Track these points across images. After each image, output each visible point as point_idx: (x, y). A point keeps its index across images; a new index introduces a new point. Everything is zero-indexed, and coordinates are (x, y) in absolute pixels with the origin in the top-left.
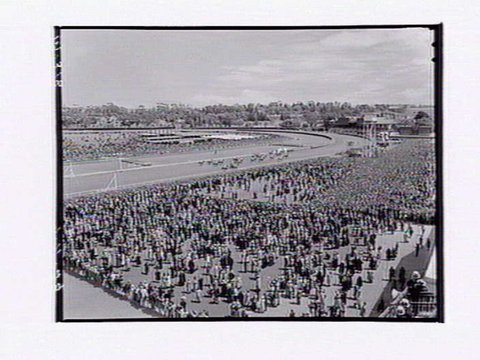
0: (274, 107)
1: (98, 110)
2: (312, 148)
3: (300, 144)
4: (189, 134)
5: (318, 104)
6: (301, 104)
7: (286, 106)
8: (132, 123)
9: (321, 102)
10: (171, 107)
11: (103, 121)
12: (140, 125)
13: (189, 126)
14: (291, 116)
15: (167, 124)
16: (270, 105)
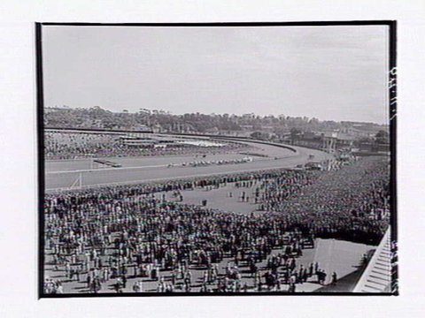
0: (247, 119)
1: (85, 112)
2: (276, 159)
3: (265, 154)
4: (164, 139)
5: (288, 118)
6: (273, 117)
7: (258, 118)
8: (114, 125)
9: (291, 116)
10: (152, 113)
11: (88, 123)
12: (122, 128)
13: (166, 131)
14: (263, 127)
15: (146, 129)
16: (244, 117)
